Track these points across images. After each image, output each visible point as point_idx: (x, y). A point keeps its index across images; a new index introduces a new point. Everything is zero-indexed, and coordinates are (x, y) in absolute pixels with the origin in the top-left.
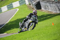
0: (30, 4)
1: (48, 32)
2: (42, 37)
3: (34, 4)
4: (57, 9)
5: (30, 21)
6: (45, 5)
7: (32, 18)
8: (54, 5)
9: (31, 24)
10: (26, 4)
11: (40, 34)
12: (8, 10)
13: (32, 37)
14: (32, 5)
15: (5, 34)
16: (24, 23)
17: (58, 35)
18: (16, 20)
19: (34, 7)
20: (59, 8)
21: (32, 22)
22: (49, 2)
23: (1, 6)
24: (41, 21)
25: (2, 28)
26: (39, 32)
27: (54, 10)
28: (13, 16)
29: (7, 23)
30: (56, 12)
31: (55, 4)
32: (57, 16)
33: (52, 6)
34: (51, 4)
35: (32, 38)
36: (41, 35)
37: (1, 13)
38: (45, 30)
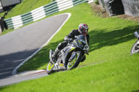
0: (98, 3)
2: (126, 79)
3: (108, 3)
6: (134, 5)
10: (89, 3)
11: (120, 72)
12: (46, 17)
13: (104, 78)
15: (40, 70)
19: (108, 9)
24: (122, 42)
25: (34, 57)
26: (119, 66)
28: (58, 30)
29: (44, 46)
35: (104, 81)
36: (124, 74)
37: (32, 24)
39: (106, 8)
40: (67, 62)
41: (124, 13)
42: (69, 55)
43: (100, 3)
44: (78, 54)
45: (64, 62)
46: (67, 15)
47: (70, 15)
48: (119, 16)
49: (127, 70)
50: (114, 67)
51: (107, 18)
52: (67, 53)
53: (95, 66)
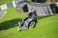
0: (17, 7)
1: (35, 34)
3: (22, 7)
4: (44, 12)
5: (30, 20)
6: (32, 8)
7: (32, 17)
8: (40, 8)
9: (32, 23)
10: (14, 7)
11: (27, 36)
14: (19, 8)
16: (23, 22)
17: (45, 36)
18: (3, 22)
19: (22, 10)
20: (45, 11)
21: (33, 21)
22: (35, 5)
26: (26, 33)
27: (41, 13)
30: (42, 15)
31: (42, 7)
32: (43, 18)
33: (38, 9)
34: (38, 7)
38: (32, 31)
39: (21, 9)
40: (29, 26)
41: (28, 11)
42: (30, 23)
43: (19, 7)
44: (34, 23)
45: (27, 26)
46: (5, 12)
47: (6, 12)
48: (26, 13)
49: (29, 35)
50: (24, 33)
51: (21, 13)
52: (29, 22)
53: (16, 33)
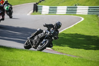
23: (58, 5)
46: (81, 19)
